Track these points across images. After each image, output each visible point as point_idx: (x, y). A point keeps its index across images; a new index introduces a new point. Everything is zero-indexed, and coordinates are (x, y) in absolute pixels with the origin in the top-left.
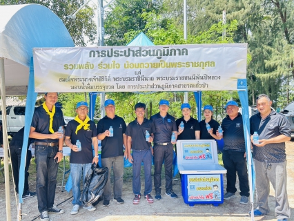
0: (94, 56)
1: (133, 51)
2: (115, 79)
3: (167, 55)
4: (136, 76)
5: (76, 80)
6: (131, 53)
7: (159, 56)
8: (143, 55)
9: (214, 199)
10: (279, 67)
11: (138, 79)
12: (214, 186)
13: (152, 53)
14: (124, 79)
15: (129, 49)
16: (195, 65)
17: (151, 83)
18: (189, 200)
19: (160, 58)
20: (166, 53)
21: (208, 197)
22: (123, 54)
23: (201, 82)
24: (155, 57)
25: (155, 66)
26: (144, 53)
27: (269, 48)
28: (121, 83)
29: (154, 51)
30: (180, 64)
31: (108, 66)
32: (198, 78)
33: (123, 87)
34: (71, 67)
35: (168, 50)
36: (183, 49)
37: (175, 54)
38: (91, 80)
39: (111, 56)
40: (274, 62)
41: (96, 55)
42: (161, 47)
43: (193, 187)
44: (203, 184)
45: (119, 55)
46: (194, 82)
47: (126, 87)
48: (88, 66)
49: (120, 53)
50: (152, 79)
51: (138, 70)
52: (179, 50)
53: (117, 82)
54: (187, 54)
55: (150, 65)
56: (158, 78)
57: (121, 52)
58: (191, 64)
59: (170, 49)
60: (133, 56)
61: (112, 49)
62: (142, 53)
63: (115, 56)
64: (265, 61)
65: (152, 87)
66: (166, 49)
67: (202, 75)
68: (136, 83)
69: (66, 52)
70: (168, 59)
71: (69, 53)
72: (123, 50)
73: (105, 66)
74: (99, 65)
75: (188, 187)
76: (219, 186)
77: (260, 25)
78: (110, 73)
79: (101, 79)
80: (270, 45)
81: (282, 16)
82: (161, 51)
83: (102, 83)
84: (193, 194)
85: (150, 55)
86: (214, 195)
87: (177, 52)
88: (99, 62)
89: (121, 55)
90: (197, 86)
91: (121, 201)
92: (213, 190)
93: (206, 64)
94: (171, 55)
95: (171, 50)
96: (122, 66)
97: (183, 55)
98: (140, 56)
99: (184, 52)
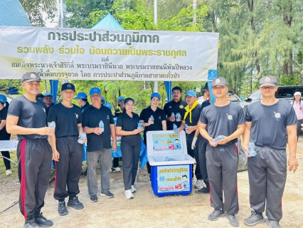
0: (54, 39)
1: (100, 35)
2: (79, 66)
3: (137, 41)
4: (103, 63)
5: (32, 65)
6: (97, 37)
7: (128, 42)
8: (111, 40)
9: (183, 189)
10: (244, 56)
11: (106, 66)
12: (183, 176)
13: (120, 39)
14: (89, 66)
15: (95, 33)
16: (166, 53)
17: (119, 71)
18: (159, 192)
19: (130, 44)
20: (136, 39)
21: (177, 187)
22: (88, 37)
23: (173, 72)
24: (124, 43)
25: (125, 52)
26: (112, 38)
27: (235, 36)
28: (86, 70)
29: (123, 35)
30: (150, 53)
31: (70, 51)
32: (169, 68)
33: (89, 75)
34: (26, 50)
35: (138, 36)
36: (154, 36)
37: (146, 41)
38: (51, 66)
39: (75, 39)
40: (240, 51)
41: (57, 38)
42: (130, 32)
43: (162, 179)
44: (172, 175)
45: (83, 38)
46: (165, 72)
47: (92, 75)
48: (46, 50)
49: (85, 37)
50: (121, 67)
51: (105, 56)
52: (150, 36)
53: (81, 69)
54: (158, 42)
55: (119, 51)
56: (128, 67)
57: (86, 35)
58: (162, 52)
59: (140, 35)
60: (100, 40)
61: (75, 32)
62: (110, 38)
63: (79, 39)
64: (232, 49)
65: (121, 75)
66: (136, 35)
67: (173, 65)
68: (103, 70)
69: (19, 32)
70: (138, 46)
71: (23, 33)
72: (88, 33)
73: (67, 51)
74: (60, 49)
75: (158, 179)
76: (188, 176)
77: (228, 12)
78: (74, 58)
79: (62, 65)
80: (237, 33)
81: (249, 5)
82: (130, 36)
83: (64, 70)
84: (162, 185)
85: (119, 41)
86: (183, 185)
87: (148, 38)
88: (60, 46)
89: (86, 39)
90: (168, 76)
91: (110, 194)
92: (183, 181)
93: (177, 53)
94: (141, 41)
95: (142, 36)
96: (87, 51)
97: (154, 42)
98: (108, 41)
99: (155, 39)
